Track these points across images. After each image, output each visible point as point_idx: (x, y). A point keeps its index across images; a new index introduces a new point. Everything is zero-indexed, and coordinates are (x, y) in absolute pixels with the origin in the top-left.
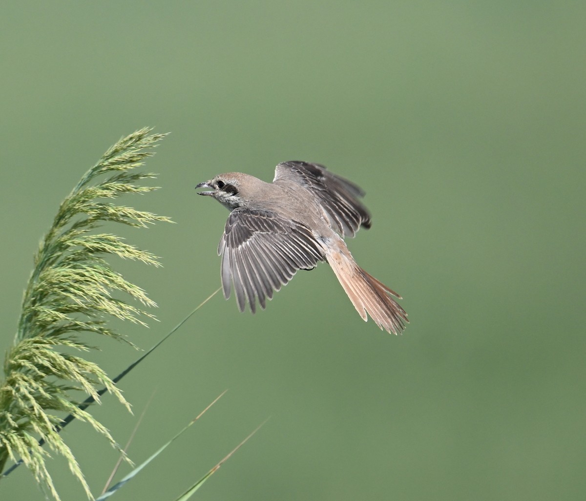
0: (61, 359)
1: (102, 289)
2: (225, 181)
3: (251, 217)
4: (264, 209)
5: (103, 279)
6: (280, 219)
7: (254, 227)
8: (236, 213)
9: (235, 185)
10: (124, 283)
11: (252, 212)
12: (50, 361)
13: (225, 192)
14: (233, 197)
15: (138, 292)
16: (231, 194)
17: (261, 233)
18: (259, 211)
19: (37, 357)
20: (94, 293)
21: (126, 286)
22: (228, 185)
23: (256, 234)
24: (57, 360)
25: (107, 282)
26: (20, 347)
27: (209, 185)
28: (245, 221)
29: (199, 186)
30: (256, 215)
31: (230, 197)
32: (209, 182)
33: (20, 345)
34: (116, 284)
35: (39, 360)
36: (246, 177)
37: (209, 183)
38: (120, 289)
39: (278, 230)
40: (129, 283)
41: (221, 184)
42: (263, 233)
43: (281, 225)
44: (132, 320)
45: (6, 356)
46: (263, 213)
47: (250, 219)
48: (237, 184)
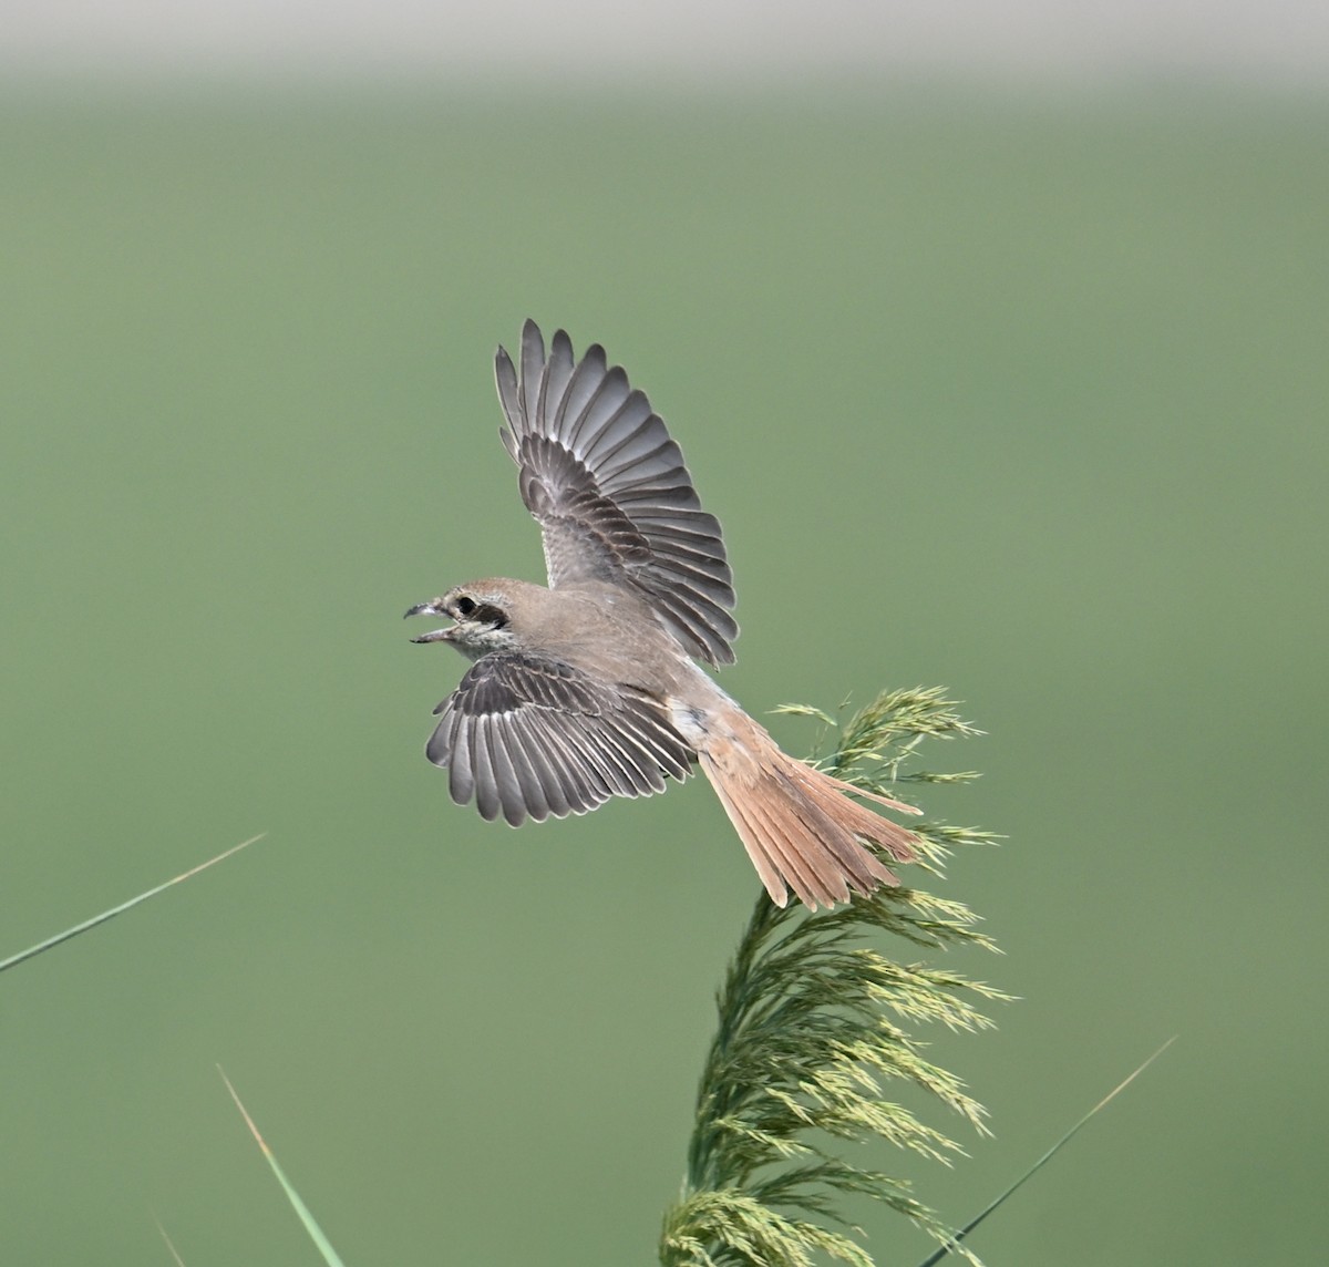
0: (771, 1234)
1: (861, 1076)
2: (477, 598)
3: (522, 672)
4: (557, 660)
5: (871, 1053)
6: (589, 684)
7: (524, 692)
8: (491, 660)
9: (499, 606)
10: (914, 1062)
11: (527, 663)
12: (749, 1240)
13: (479, 623)
14: (497, 632)
15: (945, 1084)
16: (492, 626)
17: (539, 706)
18: (543, 661)
19: (724, 1230)
20: (839, 1087)
21: (919, 1071)
22: (485, 605)
23: (528, 706)
24: (765, 1235)
25: (877, 1059)
26: (691, 1206)
27: (436, 608)
28: (508, 677)
29: (414, 611)
30: (535, 670)
31: (491, 633)
32: (437, 601)
33: (691, 1202)
34: (897, 1064)
35: (729, 1236)
36: (522, 587)
37: (436, 604)
38: (906, 1077)
39: (579, 706)
40: (927, 1065)
41: (466, 605)
42: (543, 708)
43: (589, 697)
44: (920, 1150)
45: (664, 1225)
46: (551, 665)
47: (519, 675)
48: (505, 603)
